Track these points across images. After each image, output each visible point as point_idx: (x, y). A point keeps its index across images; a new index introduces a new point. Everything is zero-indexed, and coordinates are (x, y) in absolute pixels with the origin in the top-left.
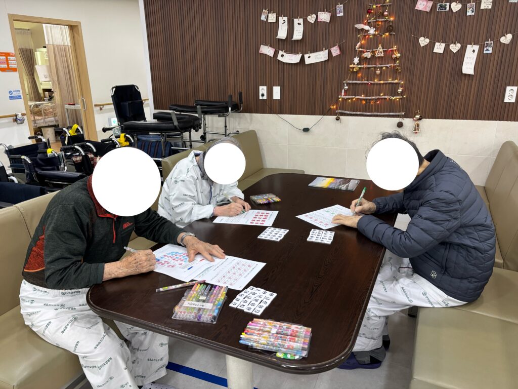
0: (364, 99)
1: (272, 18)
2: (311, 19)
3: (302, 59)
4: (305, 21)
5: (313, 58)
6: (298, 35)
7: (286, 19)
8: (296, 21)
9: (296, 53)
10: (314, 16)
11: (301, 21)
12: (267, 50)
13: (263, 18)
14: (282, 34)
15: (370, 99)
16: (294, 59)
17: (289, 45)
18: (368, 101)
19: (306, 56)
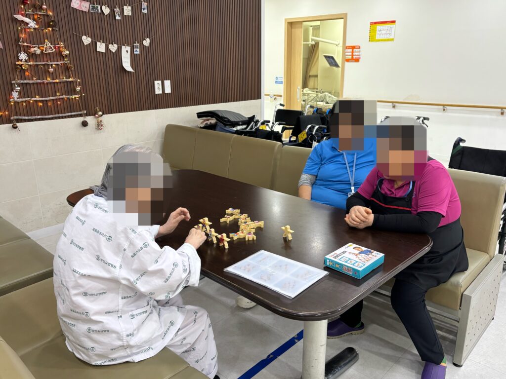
0: (40, 101)
15: (47, 101)
18: (45, 102)
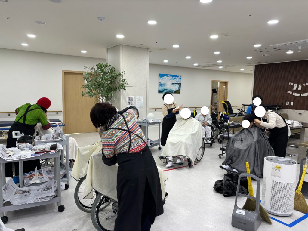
1: (292, 84)
2: (304, 85)
3: (301, 95)
4: (302, 85)
5: (304, 95)
6: (300, 88)
7: (296, 84)
8: (299, 85)
9: (299, 93)
10: (305, 84)
11: (301, 85)
12: (290, 92)
13: (289, 84)
14: (295, 88)
16: (298, 95)
17: (297, 91)
19: (302, 94)
